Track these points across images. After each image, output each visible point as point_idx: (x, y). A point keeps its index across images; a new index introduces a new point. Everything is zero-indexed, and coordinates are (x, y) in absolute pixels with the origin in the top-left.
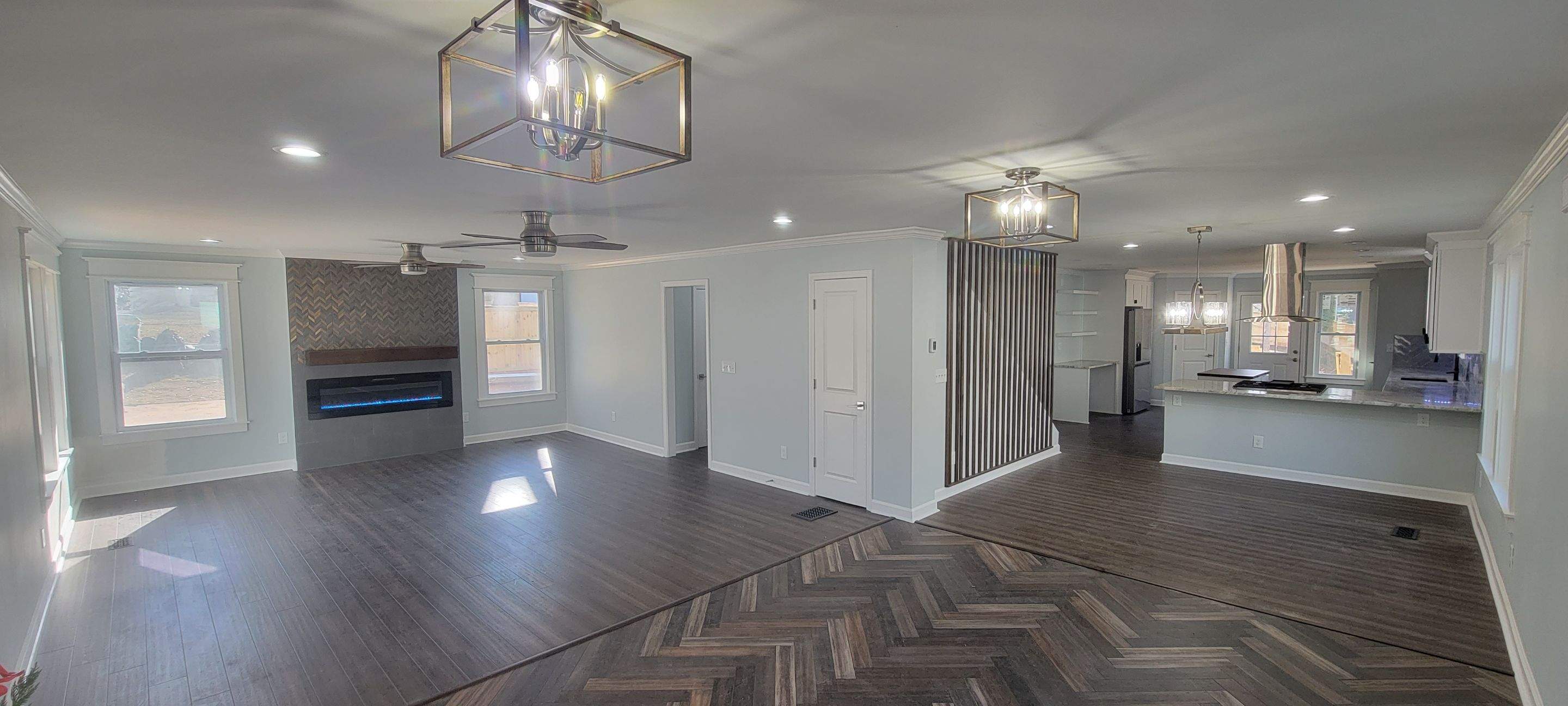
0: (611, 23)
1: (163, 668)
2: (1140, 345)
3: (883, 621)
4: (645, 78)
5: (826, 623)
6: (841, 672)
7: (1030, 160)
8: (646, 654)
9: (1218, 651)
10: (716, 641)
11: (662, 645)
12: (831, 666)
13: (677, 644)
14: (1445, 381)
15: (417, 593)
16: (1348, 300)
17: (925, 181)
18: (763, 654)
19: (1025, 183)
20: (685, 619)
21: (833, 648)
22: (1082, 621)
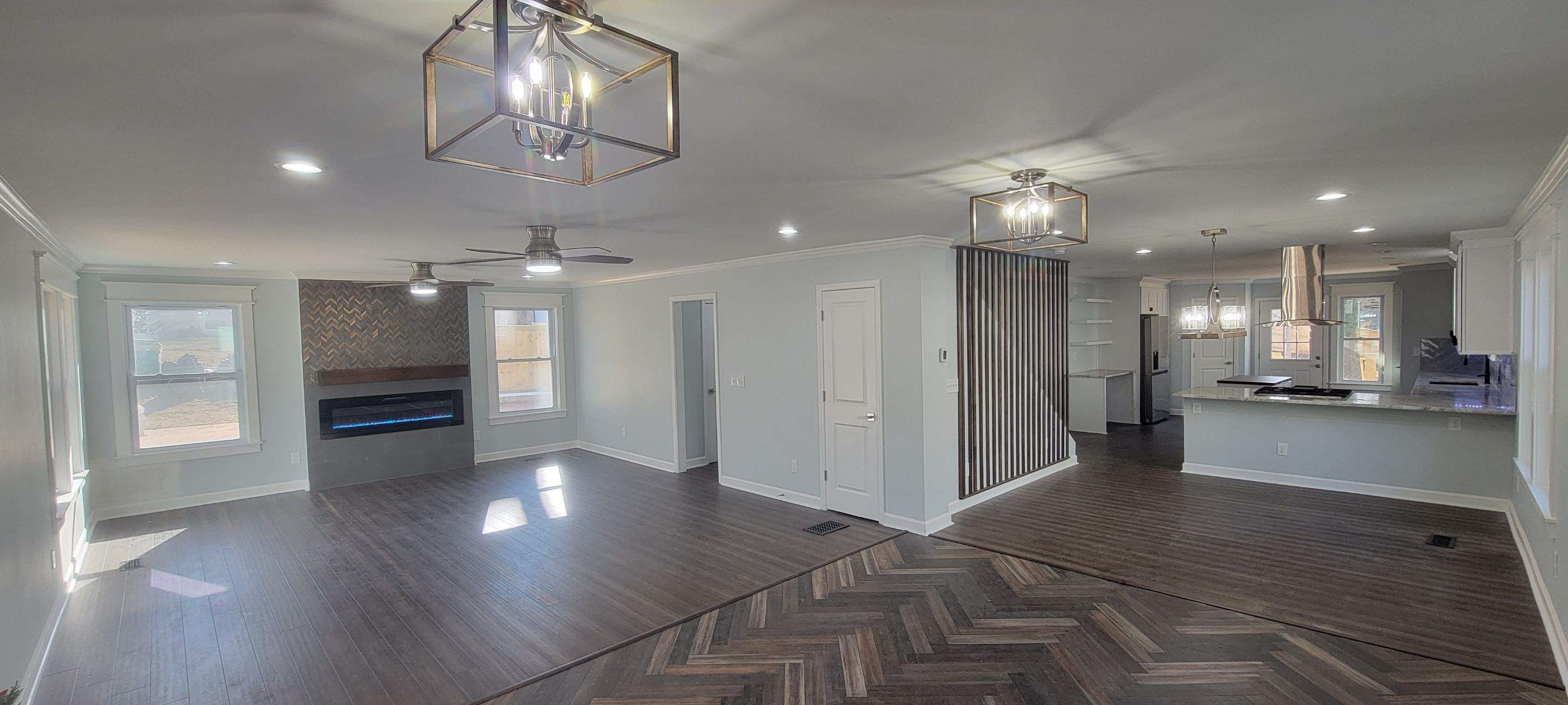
0: (593, 18)
1: (166, 689)
2: (1157, 353)
3: (896, 637)
4: (632, 77)
5: (836, 640)
6: (852, 690)
7: (1035, 161)
8: (653, 671)
9: (1247, 666)
10: (724, 658)
11: (669, 664)
12: (842, 684)
13: (684, 663)
14: (1476, 384)
15: (423, 612)
16: (1370, 304)
17: (928, 186)
18: (773, 671)
19: (1031, 184)
20: (693, 635)
21: (844, 665)
22: (1102, 635)
